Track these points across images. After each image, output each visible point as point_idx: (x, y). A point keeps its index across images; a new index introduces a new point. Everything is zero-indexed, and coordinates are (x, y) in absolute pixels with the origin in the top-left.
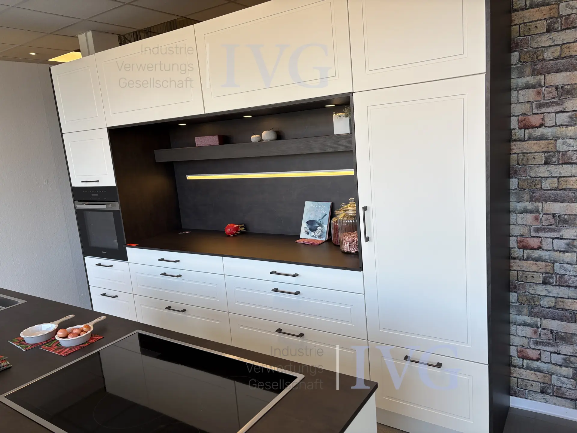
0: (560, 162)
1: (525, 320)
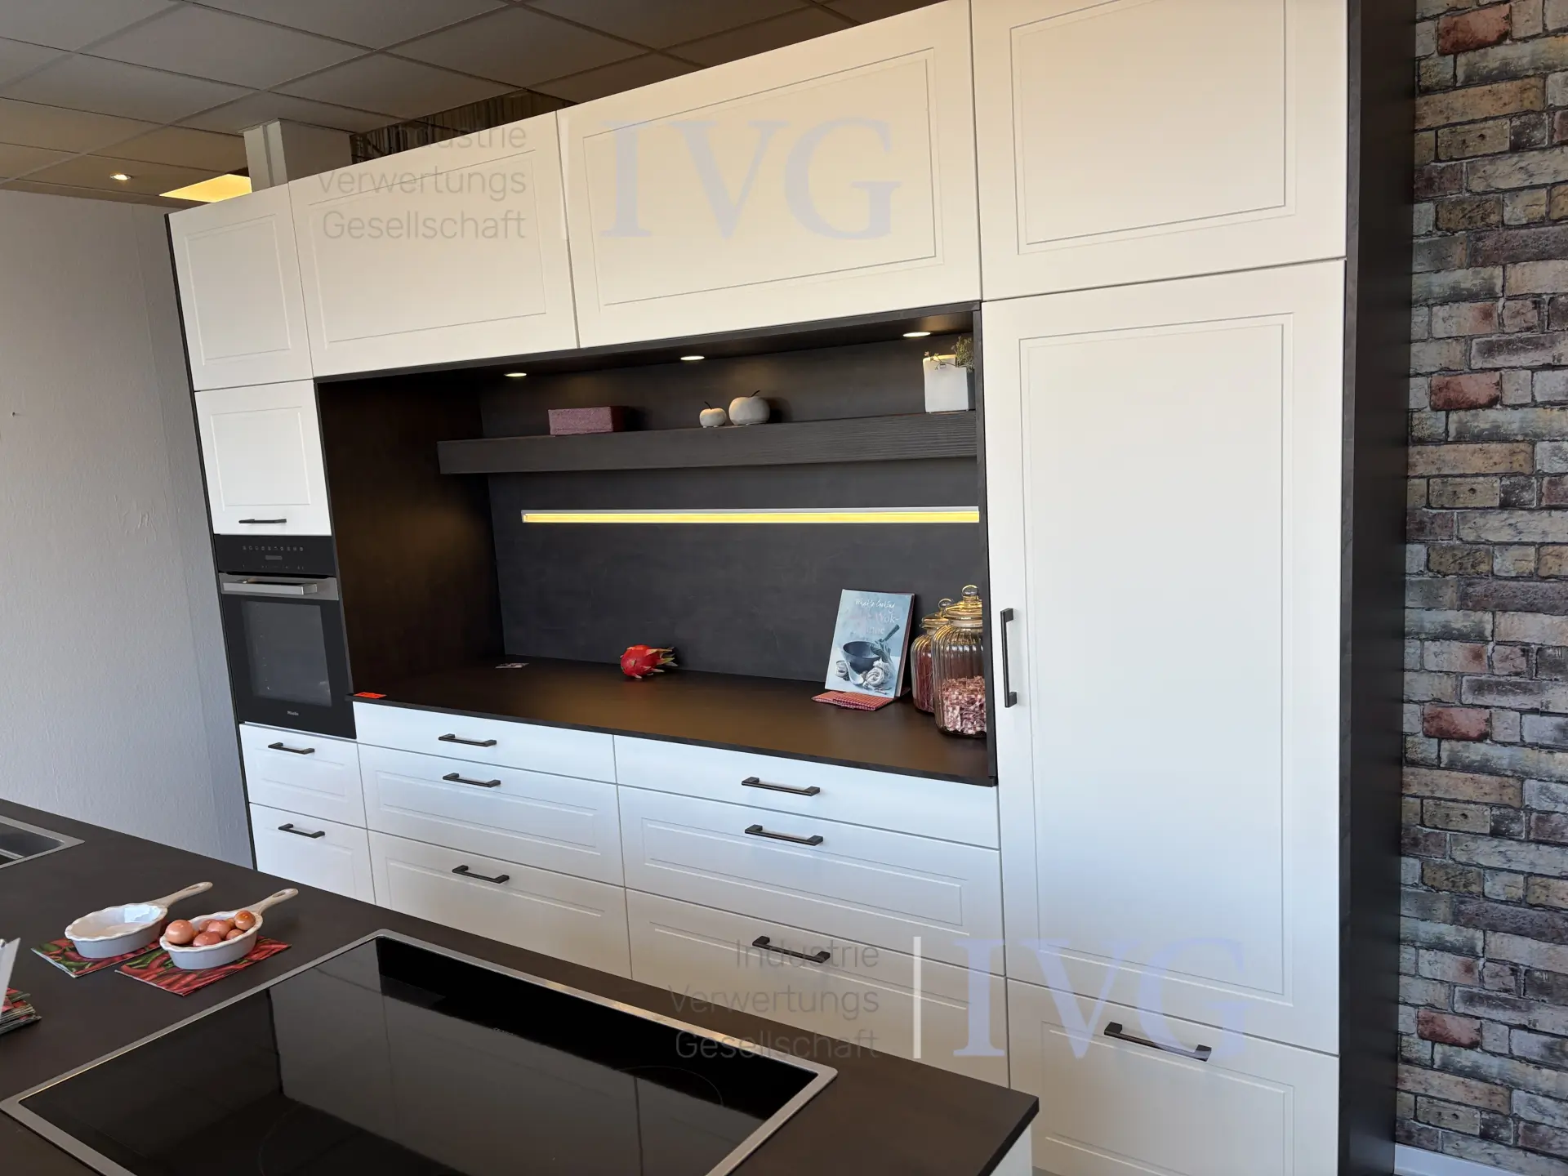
0: (1544, 504)
1: (1441, 933)
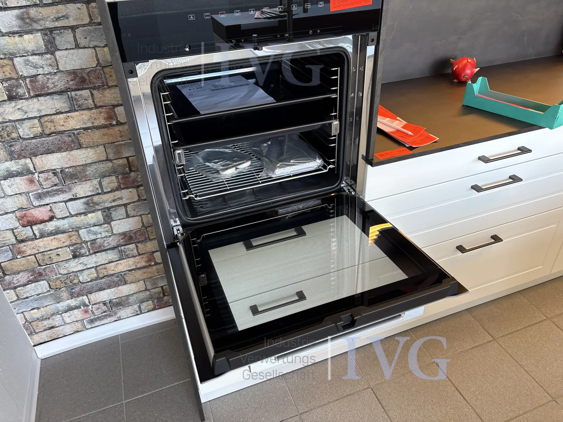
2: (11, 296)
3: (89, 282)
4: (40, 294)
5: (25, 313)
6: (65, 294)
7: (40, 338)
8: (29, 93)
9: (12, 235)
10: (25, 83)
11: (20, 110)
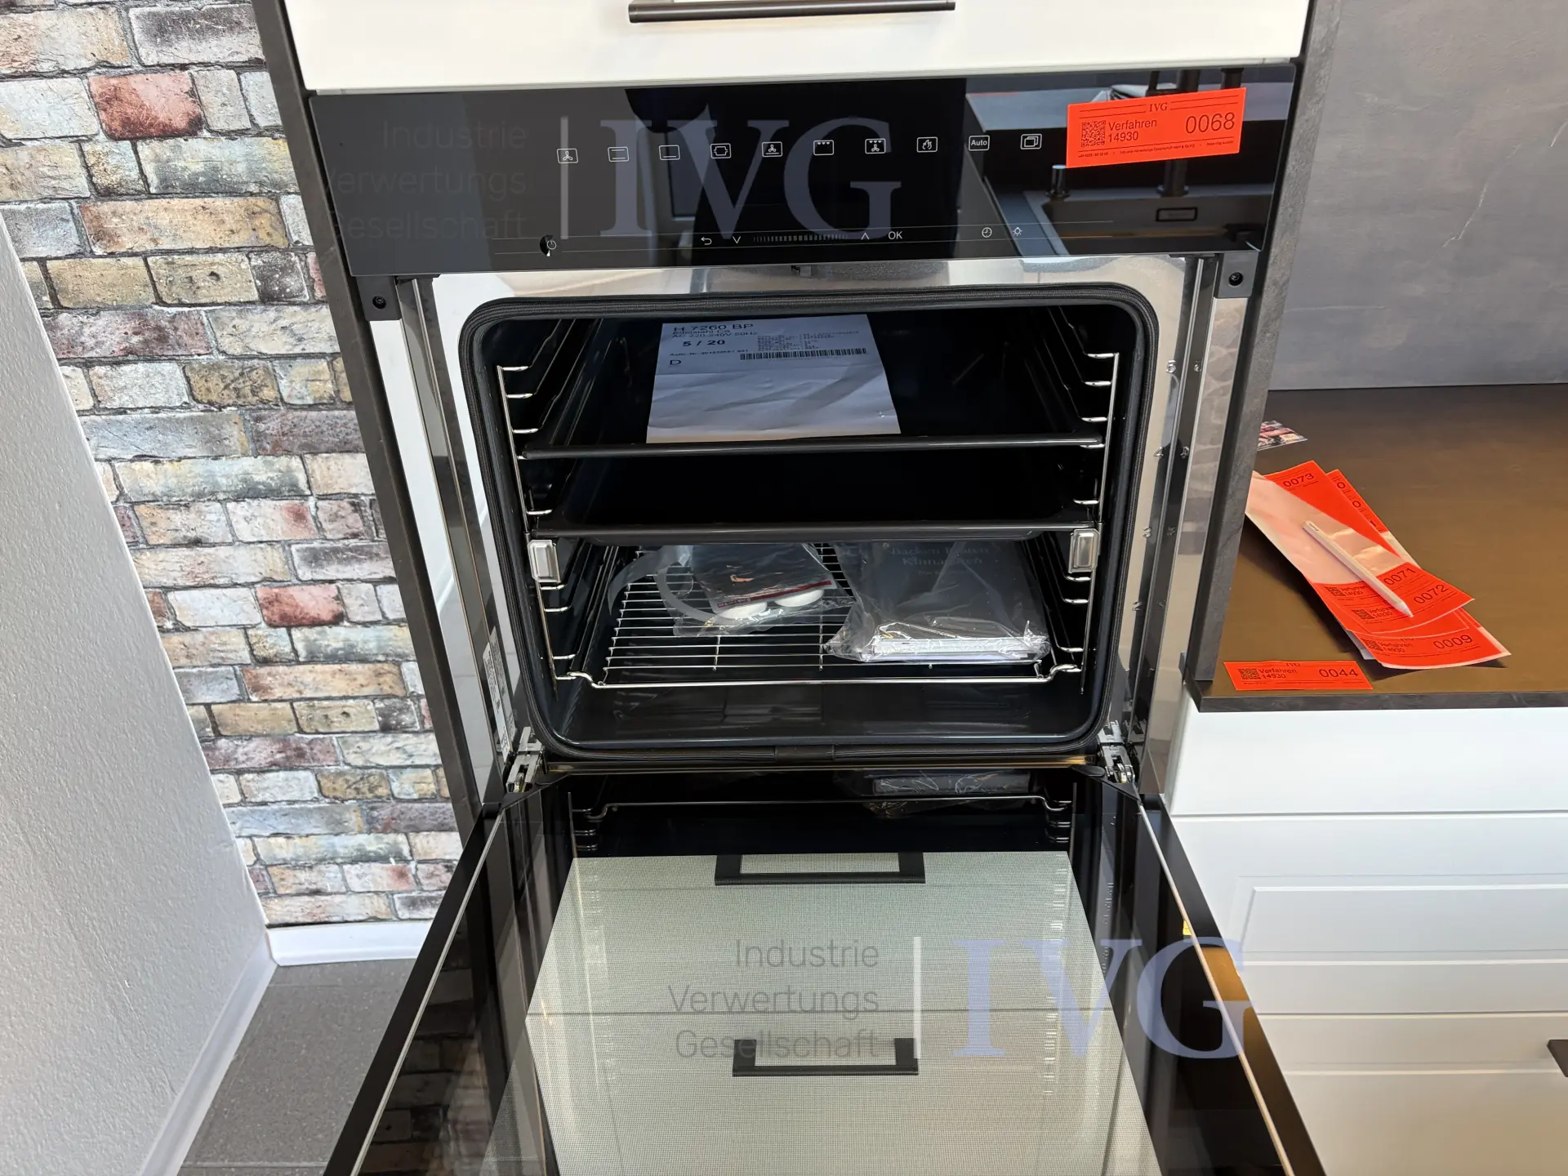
2: (226, 791)
3: (415, 801)
4: (295, 802)
5: (256, 839)
6: (354, 819)
7: (285, 910)
8: (312, 289)
9: (242, 639)
10: (303, 263)
11: (288, 332)
